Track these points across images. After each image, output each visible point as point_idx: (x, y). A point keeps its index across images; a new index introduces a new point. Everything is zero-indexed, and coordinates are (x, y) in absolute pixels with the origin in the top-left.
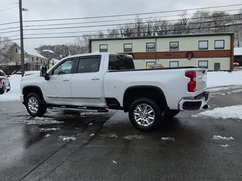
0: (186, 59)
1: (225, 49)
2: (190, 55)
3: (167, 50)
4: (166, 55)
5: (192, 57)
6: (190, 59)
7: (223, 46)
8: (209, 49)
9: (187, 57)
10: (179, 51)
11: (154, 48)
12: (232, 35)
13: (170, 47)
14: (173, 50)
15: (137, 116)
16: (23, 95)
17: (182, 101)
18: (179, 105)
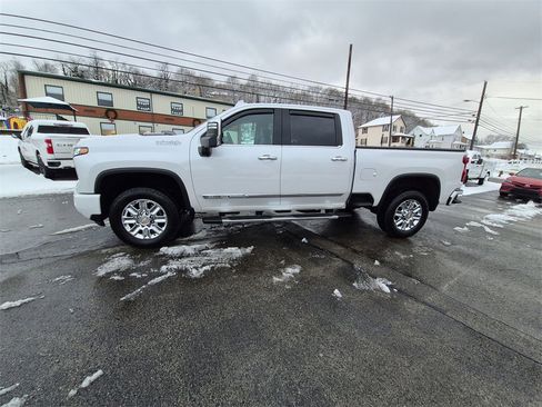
2: (198, 123)
3: (168, 112)
10: (184, 116)
11: (149, 106)
13: (172, 110)
14: (176, 114)
15: (397, 218)
16: (98, 196)
17: (455, 193)
18: (450, 198)
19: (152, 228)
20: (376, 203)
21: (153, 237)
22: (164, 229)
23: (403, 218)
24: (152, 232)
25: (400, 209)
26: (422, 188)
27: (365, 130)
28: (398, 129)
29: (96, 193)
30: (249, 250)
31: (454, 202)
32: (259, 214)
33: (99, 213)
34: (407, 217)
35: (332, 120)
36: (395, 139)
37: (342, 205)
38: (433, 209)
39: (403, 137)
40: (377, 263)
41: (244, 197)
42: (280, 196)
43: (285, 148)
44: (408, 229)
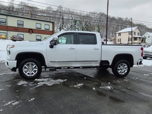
0: (29, 34)
1: (50, 30)
2: (31, 31)
3: (16, 25)
4: (14, 29)
5: (32, 32)
6: (31, 34)
7: (49, 29)
8: (42, 29)
9: (29, 32)
10: (24, 27)
12: (53, 23)
13: (18, 24)
14: (20, 26)
15: (119, 69)
16: (16, 61)
17: (140, 61)
18: (138, 63)
19: (32, 72)
20: (110, 64)
21: (32, 75)
22: (36, 72)
23: (121, 70)
24: (32, 74)
25: (119, 66)
26: (127, 59)
27: (120, 34)
28: (137, 34)
29: (16, 60)
30: (65, 80)
31: (140, 64)
32: (69, 68)
33: (16, 67)
34: (122, 69)
35: (93, 36)
36: (135, 39)
37: (98, 65)
38: (132, 66)
39: (139, 38)
40: (109, 83)
41: (64, 62)
42: (76, 61)
43: (78, 45)
44: (123, 74)
